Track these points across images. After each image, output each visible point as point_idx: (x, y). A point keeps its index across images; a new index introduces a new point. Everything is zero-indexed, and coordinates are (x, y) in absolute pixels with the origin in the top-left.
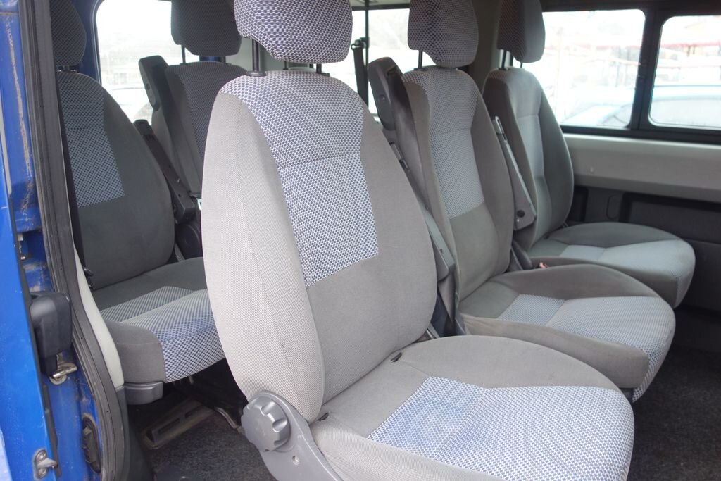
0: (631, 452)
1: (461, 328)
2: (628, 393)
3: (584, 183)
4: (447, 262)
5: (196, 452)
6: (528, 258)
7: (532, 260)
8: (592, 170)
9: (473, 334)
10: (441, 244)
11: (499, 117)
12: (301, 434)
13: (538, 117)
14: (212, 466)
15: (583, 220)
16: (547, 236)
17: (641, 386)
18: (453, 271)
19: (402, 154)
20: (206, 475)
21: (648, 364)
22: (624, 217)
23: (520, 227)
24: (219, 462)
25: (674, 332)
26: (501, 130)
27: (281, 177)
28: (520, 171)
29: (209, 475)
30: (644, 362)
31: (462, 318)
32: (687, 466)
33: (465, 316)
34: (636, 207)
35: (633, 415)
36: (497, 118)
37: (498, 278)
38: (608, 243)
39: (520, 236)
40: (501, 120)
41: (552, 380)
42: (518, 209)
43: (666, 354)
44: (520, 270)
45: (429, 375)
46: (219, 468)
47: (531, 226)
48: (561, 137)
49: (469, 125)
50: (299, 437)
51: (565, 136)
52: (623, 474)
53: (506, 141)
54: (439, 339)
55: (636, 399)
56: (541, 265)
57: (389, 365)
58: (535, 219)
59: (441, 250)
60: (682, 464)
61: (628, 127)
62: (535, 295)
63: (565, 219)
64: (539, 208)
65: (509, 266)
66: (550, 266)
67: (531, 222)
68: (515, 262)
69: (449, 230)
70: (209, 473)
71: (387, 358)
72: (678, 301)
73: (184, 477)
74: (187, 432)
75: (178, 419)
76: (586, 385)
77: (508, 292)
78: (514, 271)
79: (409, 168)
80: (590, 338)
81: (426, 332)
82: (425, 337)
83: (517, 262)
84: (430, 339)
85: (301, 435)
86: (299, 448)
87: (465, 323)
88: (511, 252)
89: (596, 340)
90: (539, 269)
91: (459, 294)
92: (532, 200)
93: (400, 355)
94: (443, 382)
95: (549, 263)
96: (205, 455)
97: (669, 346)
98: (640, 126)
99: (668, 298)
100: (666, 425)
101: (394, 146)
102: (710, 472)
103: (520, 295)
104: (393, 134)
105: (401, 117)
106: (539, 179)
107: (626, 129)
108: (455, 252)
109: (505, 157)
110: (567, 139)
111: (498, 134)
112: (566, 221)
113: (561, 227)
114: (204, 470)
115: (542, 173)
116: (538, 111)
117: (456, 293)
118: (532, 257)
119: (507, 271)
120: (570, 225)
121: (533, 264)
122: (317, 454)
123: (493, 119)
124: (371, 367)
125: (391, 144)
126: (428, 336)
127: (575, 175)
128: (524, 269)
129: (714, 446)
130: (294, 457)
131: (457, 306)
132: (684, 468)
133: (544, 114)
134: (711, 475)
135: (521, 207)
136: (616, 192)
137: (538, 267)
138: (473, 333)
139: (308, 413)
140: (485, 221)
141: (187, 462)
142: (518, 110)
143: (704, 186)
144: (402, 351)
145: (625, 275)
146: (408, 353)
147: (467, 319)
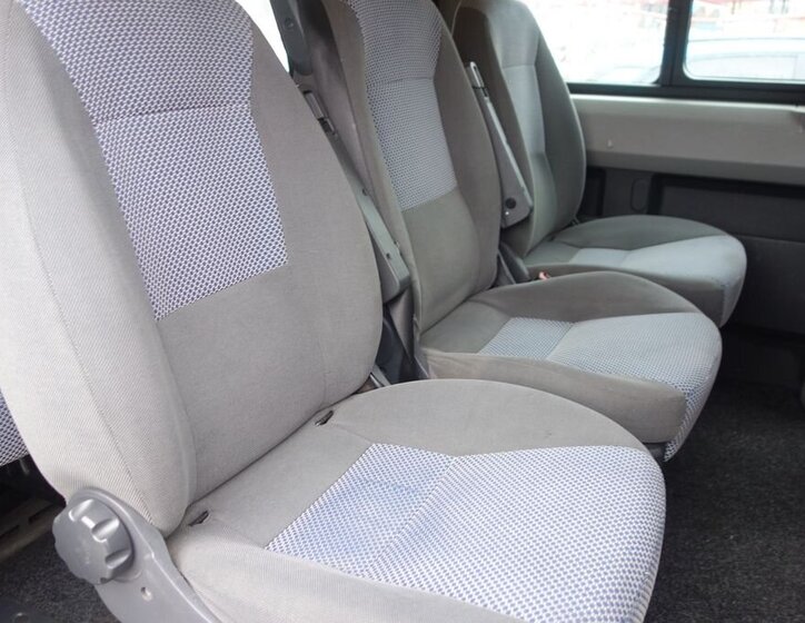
0: (661, 542)
1: (424, 370)
2: (658, 451)
3: (601, 163)
4: (398, 271)
5: (42, 574)
6: (524, 266)
7: (529, 269)
8: (610, 144)
9: (439, 377)
10: (387, 246)
11: (477, 64)
12: (150, 552)
13: (533, 67)
14: (66, 593)
15: (600, 214)
16: (552, 236)
17: (676, 438)
18: (408, 286)
19: (325, 110)
20: (56, 607)
21: (685, 406)
22: (654, 209)
23: (511, 222)
24: (77, 587)
25: (719, 360)
26: (479, 82)
27: (99, 134)
28: (509, 142)
29: (60, 608)
30: (680, 403)
31: (425, 355)
32: (737, 540)
33: (430, 351)
34: (670, 194)
35: (663, 485)
36: (473, 64)
37: (481, 297)
38: (633, 243)
39: (511, 236)
40: (480, 68)
41: (547, 438)
42: (507, 197)
43: (709, 391)
44: (511, 283)
45: (372, 442)
46: (77, 595)
47: (527, 221)
48: (567, 99)
49: (432, 73)
50: (147, 557)
51: (573, 97)
52: (649, 577)
53: (487, 99)
54: (389, 387)
55: (670, 456)
56: (542, 275)
57: (314, 432)
58: (532, 210)
59: (388, 255)
60: (732, 537)
61: (657, 82)
62: (532, 317)
63: (575, 212)
64: (537, 196)
65: (497, 279)
66: (552, 276)
67: (524, 215)
68: (504, 272)
69: (401, 226)
70: (60, 605)
71: (310, 419)
72: (725, 317)
73: (20, 614)
74: (32, 544)
75: (17, 527)
76: (596, 443)
77: (495, 315)
78: (503, 285)
79: (336, 132)
80: (606, 375)
81: (369, 378)
82: (368, 385)
83: (508, 273)
84: (376, 388)
85: (151, 554)
86: (149, 574)
87: (429, 362)
88: (498, 258)
89: (613, 376)
90: (538, 281)
91: (421, 320)
92: (526, 183)
93: (331, 413)
94: (393, 450)
95: (550, 272)
96: (58, 577)
97: (714, 379)
98: (673, 81)
99: (712, 314)
100: (710, 486)
101: (311, 95)
102: (769, 546)
103: (512, 319)
104: (309, 80)
105: (319, 54)
106: (538, 156)
107: (654, 85)
108: (411, 258)
109: (486, 120)
110: (576, 101)
111: (475, 88)
112: (578, 216)
113: (570, 225)
114: (53, 600)
115: (542, 148)
116: (534, 59)
117: (415, 319)
118: (531, 266)
119: (492, 287)
120: (582, 221)
121: (530, 275)
122: (178, 583)
123: (467, 66)
124: (282, 435)
125: (305, 93)
126: (374, 384)
127: (588, 153)
128: (518, 282)
129: (772, 509)
130: (143, 589)
131: (417, 338)
132: (735, 543)
133: (543, 66)
134: (770, 550)
135: (510, 194)
136: (644, 173)
137: (538, 278)
138: (440, 375)
139: (159, 519)
140: (458, 212)
141: (27, 591)
142: (506, 57)
143: (757, 161)
144: (334, 408)
145: (655, 284)
146: (341, 411)
147: (432, 355)
